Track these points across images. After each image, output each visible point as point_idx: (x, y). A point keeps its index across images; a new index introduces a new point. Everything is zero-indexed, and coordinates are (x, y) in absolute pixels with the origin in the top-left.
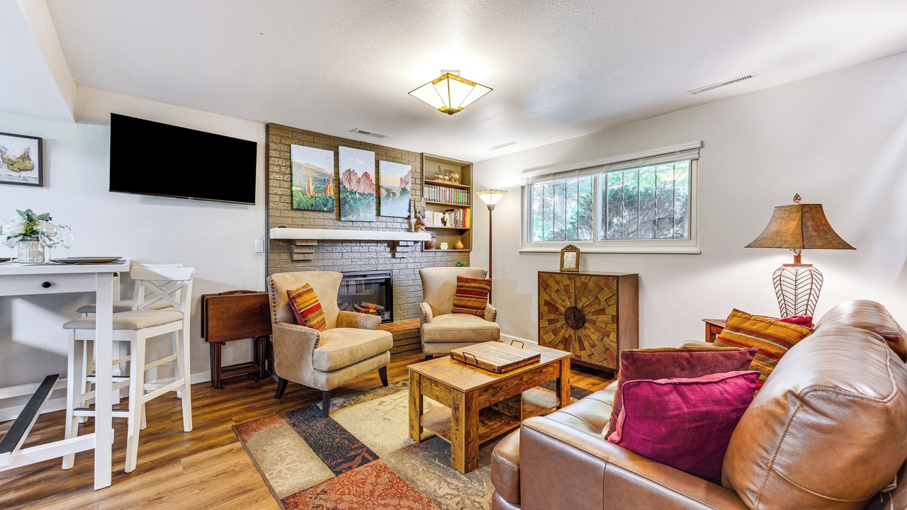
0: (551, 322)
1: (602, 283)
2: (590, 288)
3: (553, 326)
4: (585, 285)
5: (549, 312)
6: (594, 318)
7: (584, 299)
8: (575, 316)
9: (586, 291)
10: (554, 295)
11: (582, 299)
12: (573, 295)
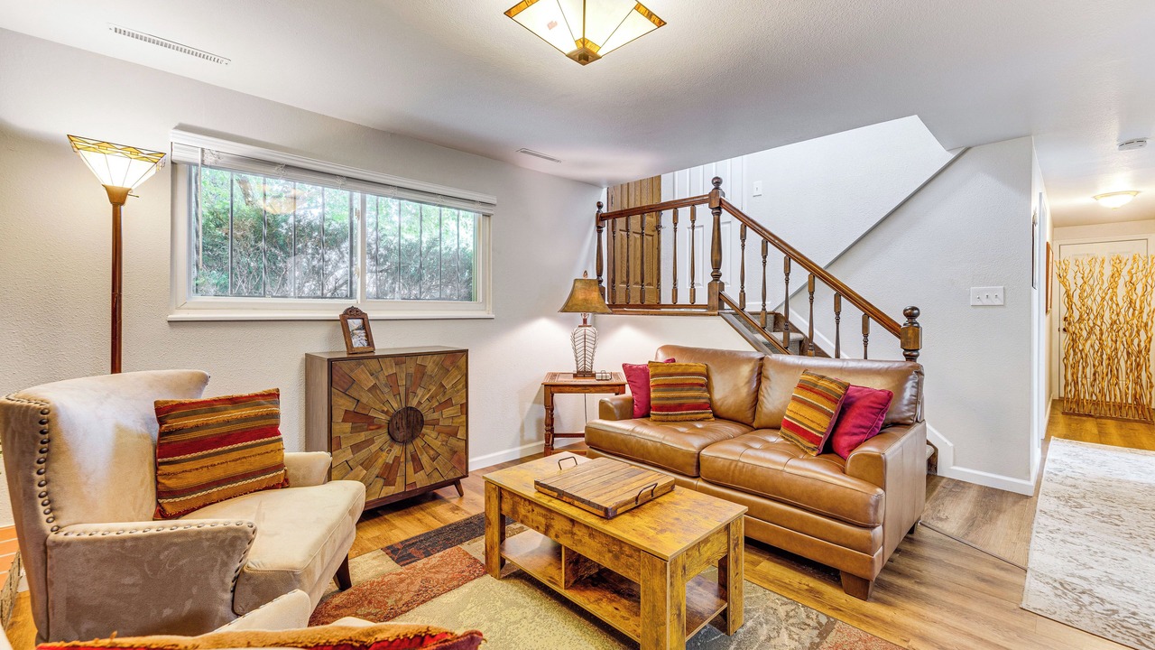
0: (356, 448)
1: (447, 363)
2: (429, 373)
3: (363, 454)
4: (422, 369)
5: (354, 430)
6: (436, 415)
7: (420, 392)
8: (408, 423)
9: (425, 378)
10: (366, 398)
11: (418, 392)
12: (402, 390)
